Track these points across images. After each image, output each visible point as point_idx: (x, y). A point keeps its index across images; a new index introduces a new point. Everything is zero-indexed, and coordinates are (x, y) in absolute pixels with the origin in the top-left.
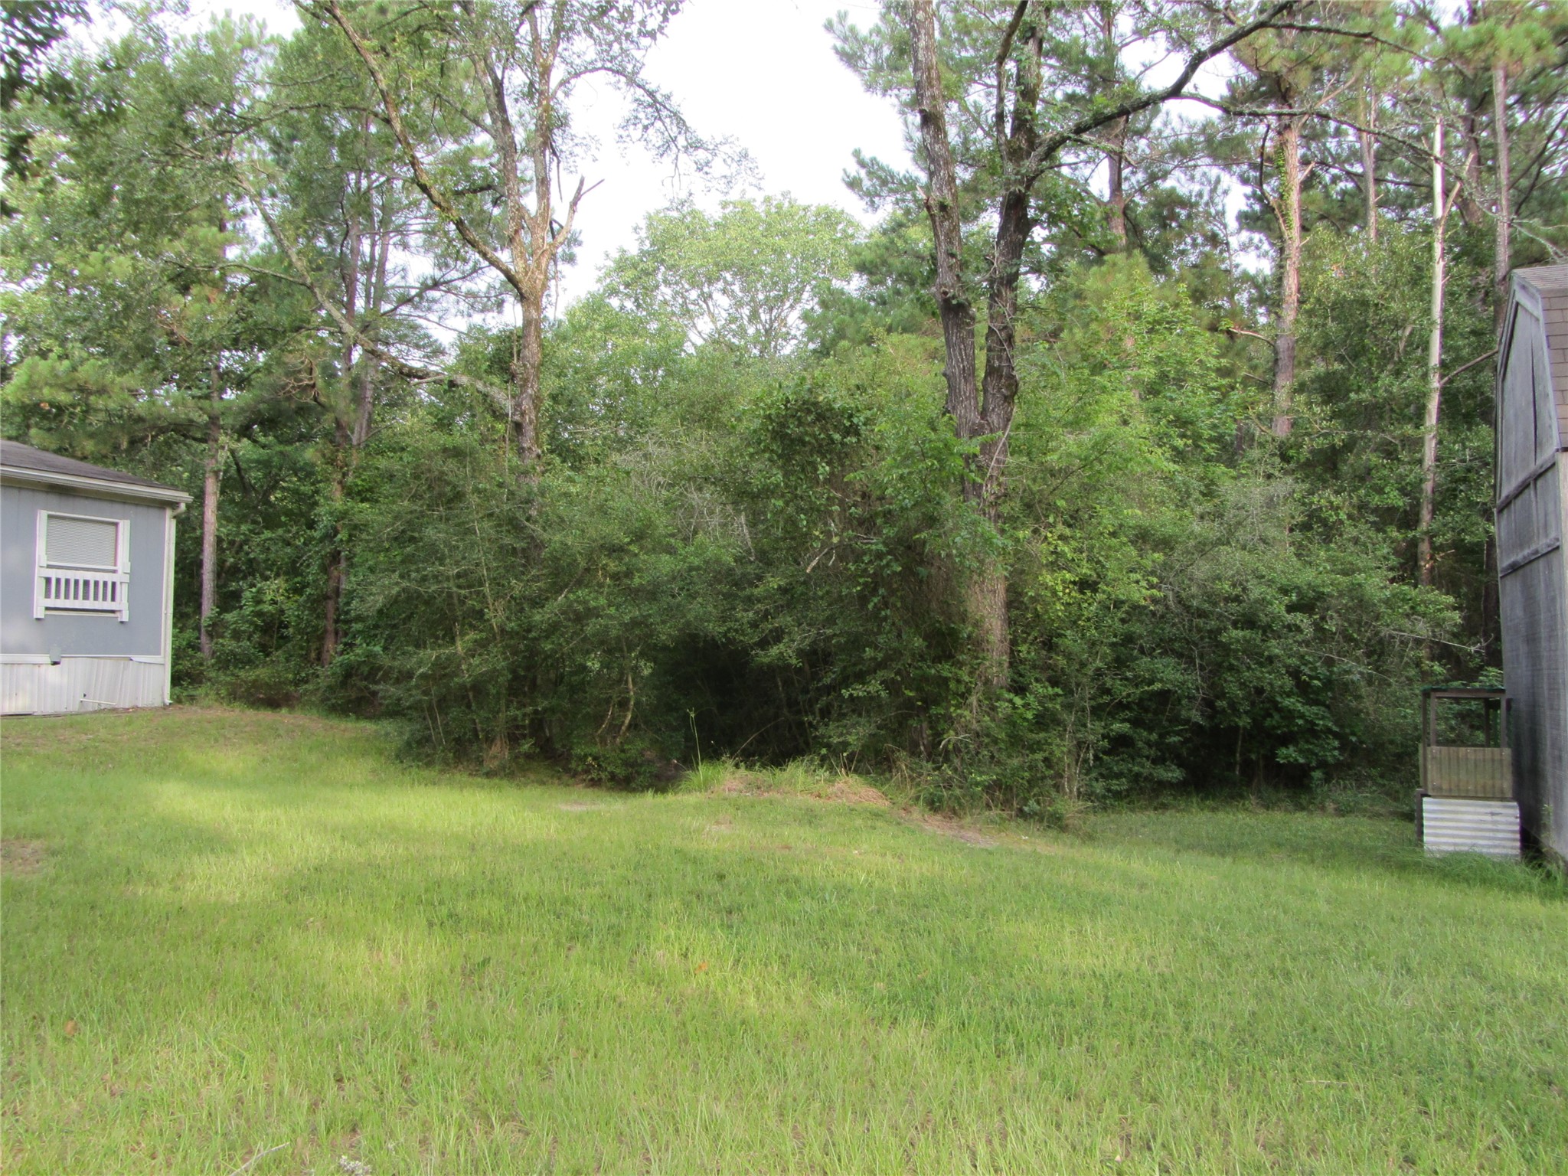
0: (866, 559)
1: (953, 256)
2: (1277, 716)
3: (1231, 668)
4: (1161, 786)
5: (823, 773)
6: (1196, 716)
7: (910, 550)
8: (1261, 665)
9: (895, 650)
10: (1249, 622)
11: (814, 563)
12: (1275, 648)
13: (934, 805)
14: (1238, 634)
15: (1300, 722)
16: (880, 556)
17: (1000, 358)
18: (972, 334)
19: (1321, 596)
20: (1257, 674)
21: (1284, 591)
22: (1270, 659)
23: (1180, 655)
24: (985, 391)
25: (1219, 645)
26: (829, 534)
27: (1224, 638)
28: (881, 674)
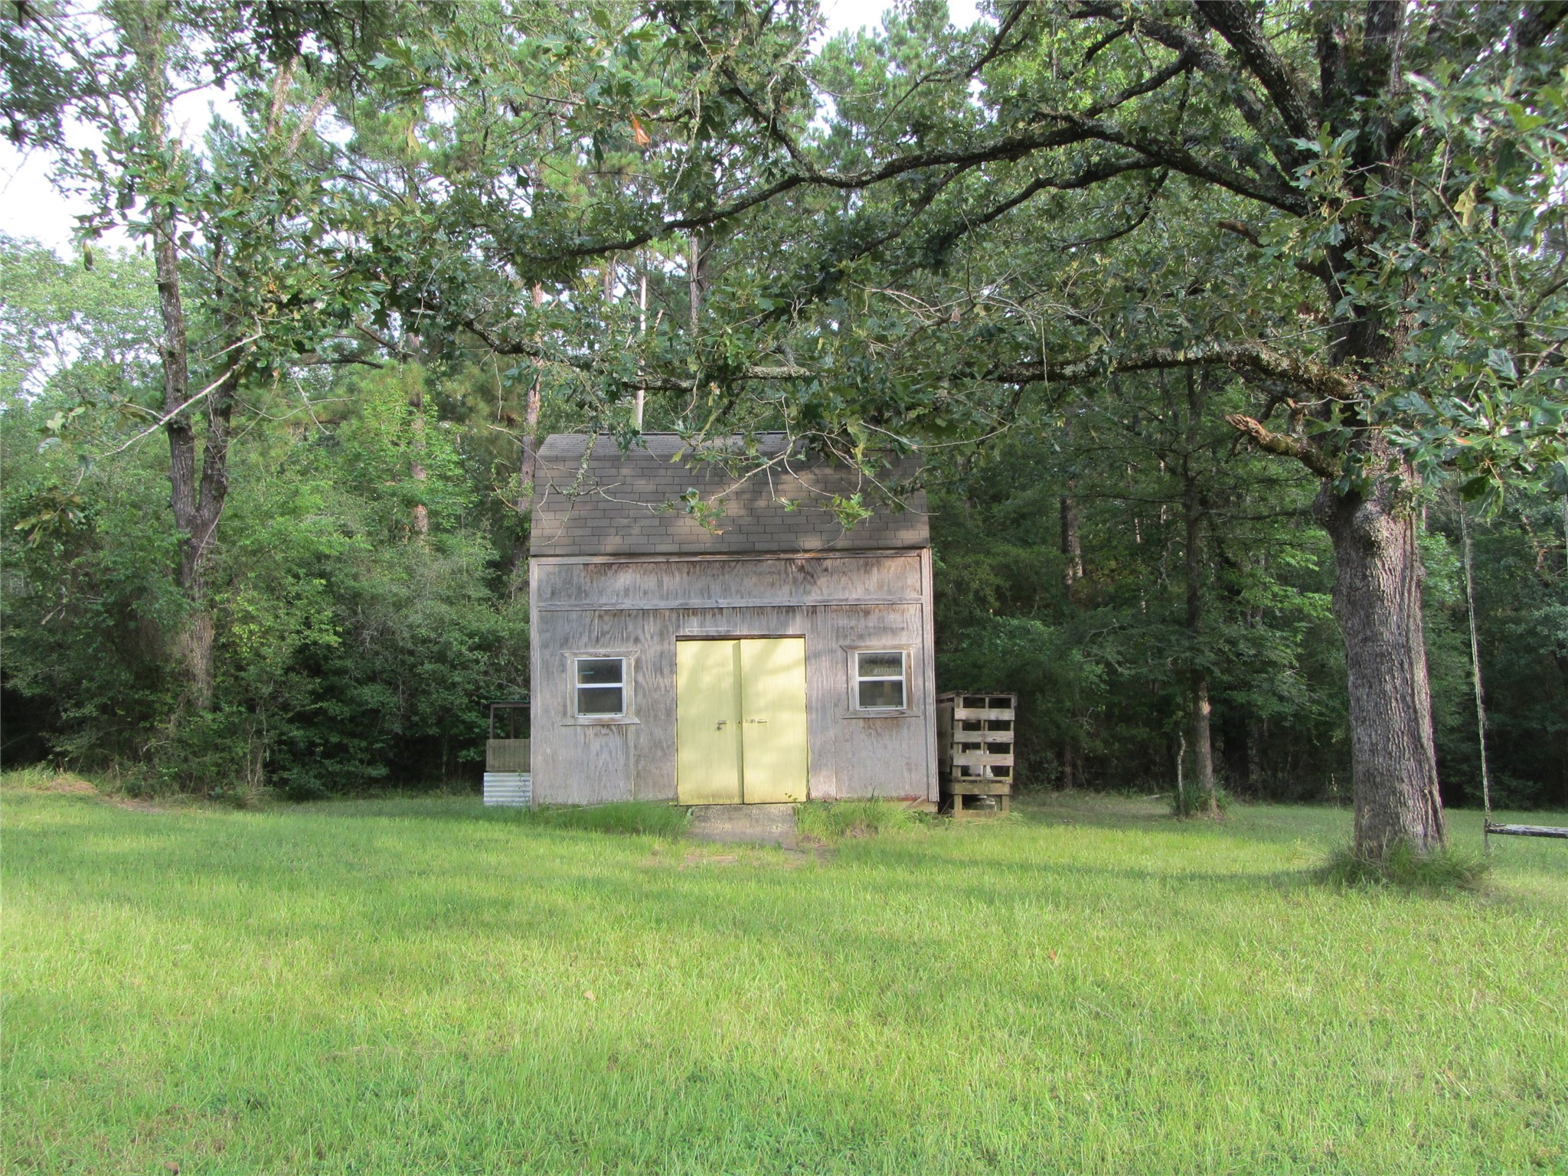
0: (89, 615)
1: (179, 391)
2: (462, 727)
3: (424, 692)
4: (372, 781)
5: (49, 772)
6: (397, 728)
7: (122, 610)
8: (446, 689)
9: (108, 682)
10: (441, 658)
11: (48, 617)
12: (457, 677)
13: (134, 792)
14: (428, 666)
15: (477, 730)
16: (98, 613)
17: (212, 468)
18: (191, 450)
19: (499, 639)
20: (440, 696)
21: (471, 636)
22: (454, 685)
23: (389, 683)
24: (201, 492)
25: (415, 675)
26: (61, 596)
27: (419, 670)
28: (98, 700)
